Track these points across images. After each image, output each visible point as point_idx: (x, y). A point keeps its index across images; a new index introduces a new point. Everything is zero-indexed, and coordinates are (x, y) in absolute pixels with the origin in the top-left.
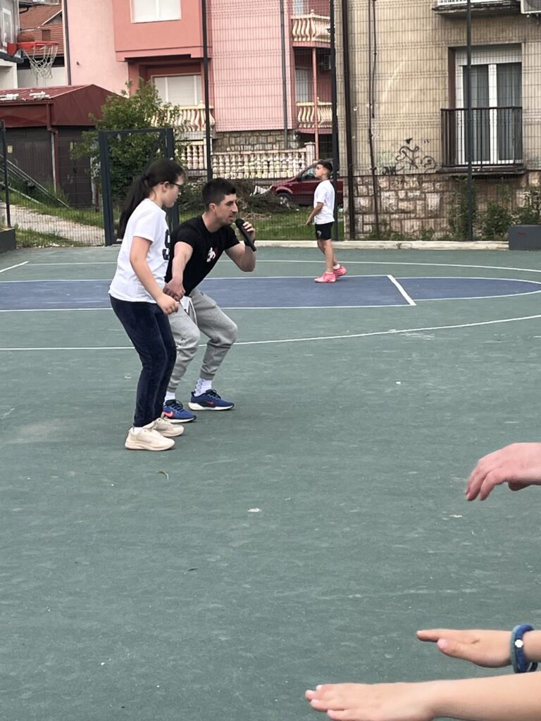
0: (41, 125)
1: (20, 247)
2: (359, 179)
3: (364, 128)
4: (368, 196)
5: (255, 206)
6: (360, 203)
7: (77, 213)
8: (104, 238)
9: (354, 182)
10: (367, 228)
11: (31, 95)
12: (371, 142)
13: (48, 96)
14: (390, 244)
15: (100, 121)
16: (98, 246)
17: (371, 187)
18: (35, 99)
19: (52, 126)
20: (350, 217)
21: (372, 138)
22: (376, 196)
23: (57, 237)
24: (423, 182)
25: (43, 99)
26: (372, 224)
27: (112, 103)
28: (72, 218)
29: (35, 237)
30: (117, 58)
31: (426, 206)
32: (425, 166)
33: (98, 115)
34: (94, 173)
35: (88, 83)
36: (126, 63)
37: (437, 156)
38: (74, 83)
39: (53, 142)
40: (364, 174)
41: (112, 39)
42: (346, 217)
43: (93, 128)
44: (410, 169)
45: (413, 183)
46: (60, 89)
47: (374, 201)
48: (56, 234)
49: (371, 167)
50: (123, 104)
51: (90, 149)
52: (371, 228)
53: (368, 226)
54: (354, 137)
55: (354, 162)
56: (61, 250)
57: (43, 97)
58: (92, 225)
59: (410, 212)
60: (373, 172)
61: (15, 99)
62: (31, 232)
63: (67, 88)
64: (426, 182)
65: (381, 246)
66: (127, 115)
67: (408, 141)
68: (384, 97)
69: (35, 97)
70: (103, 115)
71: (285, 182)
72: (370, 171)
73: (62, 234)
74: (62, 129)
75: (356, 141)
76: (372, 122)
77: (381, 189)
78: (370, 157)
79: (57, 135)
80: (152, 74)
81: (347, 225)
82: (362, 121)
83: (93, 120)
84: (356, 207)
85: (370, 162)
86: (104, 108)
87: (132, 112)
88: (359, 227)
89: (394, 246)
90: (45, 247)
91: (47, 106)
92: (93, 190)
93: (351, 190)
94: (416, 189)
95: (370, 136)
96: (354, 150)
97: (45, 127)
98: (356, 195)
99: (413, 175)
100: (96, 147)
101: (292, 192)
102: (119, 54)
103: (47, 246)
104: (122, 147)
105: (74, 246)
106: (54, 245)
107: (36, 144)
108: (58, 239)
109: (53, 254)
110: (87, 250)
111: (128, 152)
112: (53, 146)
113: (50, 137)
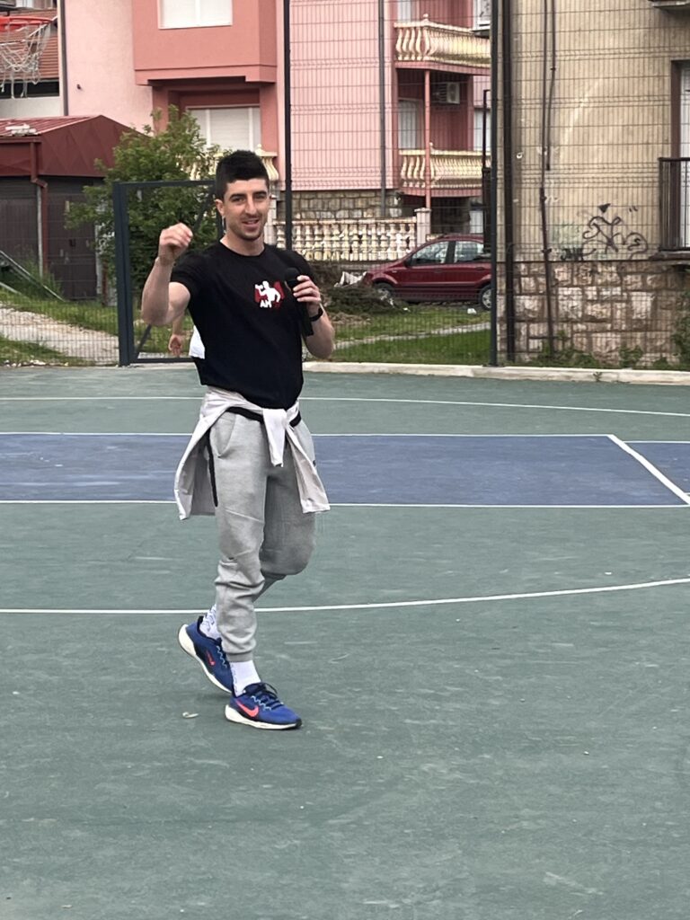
0: (22, 174)
2: (523, 267)
3: (532, 186)
4: (536, 293)
5: (342, 303)
6: (523, 304)
7: (74, 309)
8: (117, 351)
9: (515, 272)
10: (534, 344)
11: (8, 128)
12: (543, 209)
13: (33, 131)
14: (582, 374)
15: (111, 169)
16: (106, 365)
17: (542, 280)
18: (13, 135)
19: (39, 177)
20: (508, 326)
21: (546, 202)
22: (549, 292)
23: (42, 348)
24: (627, 274)
25: (26, 135)
26: (543, 338)
27: (131, 142)
28: (66, 318)
29: (7, 348)
30: (135, 81)
31: (630, 311)
32: (629, 249)
33: (108, 161)
34: (101, 248)
35: (94, 114)
36: (151, 87)
37: (651, 233)
38: (72, 114)
39: (40, 202)
40: (532, 260)
41: (129, 53)
42: (501, 326)
43: (100, 180)
44: (606, 253)
45: (609, 274)
46: (53, 121)
47: (546, 302)
48: (41, 344)
49: (542, 247)
50: (148, 146)
51: (95, 212)
52: (541, 344)
53: (536, 341)
54: (516, 201)
55: (516, 239)
56: (49, 372)
57: (26, 132)
58: (97, 330)
59: (604, 321)
60: (546, 256)
63: (61, 120)
64: (631, 273)
65: (568, 377)
66: (152, 161)
67: (604, 208)
68: (565, 137)
69: (13, 132)
70: (117, 162)
71: (386, 267)
72: (542, 255)
73: (51, 345)
74: (53, 180)
75: (520, 207)
76: (546, 176)
77: (558, 284)
78: (541, 233)
79: (45, 190)
80: (188, 105)
81: (501, 339)
82: (530, 175)
83: (101, 170)
84: (517, 310)
85: (542, 241)
86: (117, 151)
87: (160, 157)
88: (521, 343)
89: (589, 376)
90: (23, 365)
91: (32, 145)
92: (99, 273)
93: (510, 285)
94: (614, 284)
95: (543, 199)
96: (516, 222)
97: (28, 178)
98: (518, 292)
99: (610, 262)
100: (103, 210)
101: (395, 282)
102: (139, 73)
103: (25, 363)
104: (145, 209)
105: (69, 365)
106: (37, 362)
107: (15, 203)
108: (43, 353)
109: (34, 380)
110: (89, 373)
111: (153, 217)
112: (39, 207)
113: (36, 194)
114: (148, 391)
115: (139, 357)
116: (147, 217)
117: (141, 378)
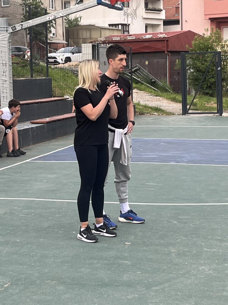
0: (162, 51)
1: (138, 115)
11: (158, 35)
13: (166, 36)
15: (191, 48)
16: (178, 115)
18: (160, 38)
19: (168, 51)
25: (164, 38)
28: (171, 99)
29: (147, 109)
30: (205, 18)
33: (190, 46)
35: (188, 30)
36: (210, 21)
39: (168, 60)
41: (203, 9)
43: (188, 52)
46: (173, 33)
48: (159, 107)
50: (203, 40)
56: (158, 117)
57: (163, 36)
61: (150, 37)
62: (145, 107)
63: (176, 32)
66: (204, 45)
69: (160, 37)
70: (193, 46)
73: (162, 108)
74: (173, 52)
79: (170, 56)
80: (222, 26)
83: (188, 48)
86: (193, 42)
87: (207, 44)
90: (151, 115)
91: (165, 41)
97: (164, 52)
102: (206, 16)
103: (152, 114)
104: (202, 62)
105: (166, 115)
106: (155, 114)
107: (159, 60)
108: (159, 110)
109: (152, 120)
110: (171, 117)
111: (204, 64)
112: (168, 61)
113: (167, 57)
114: (187, 124)
115: (189, 112)
116: (202, 64)
117: (187, 119)
